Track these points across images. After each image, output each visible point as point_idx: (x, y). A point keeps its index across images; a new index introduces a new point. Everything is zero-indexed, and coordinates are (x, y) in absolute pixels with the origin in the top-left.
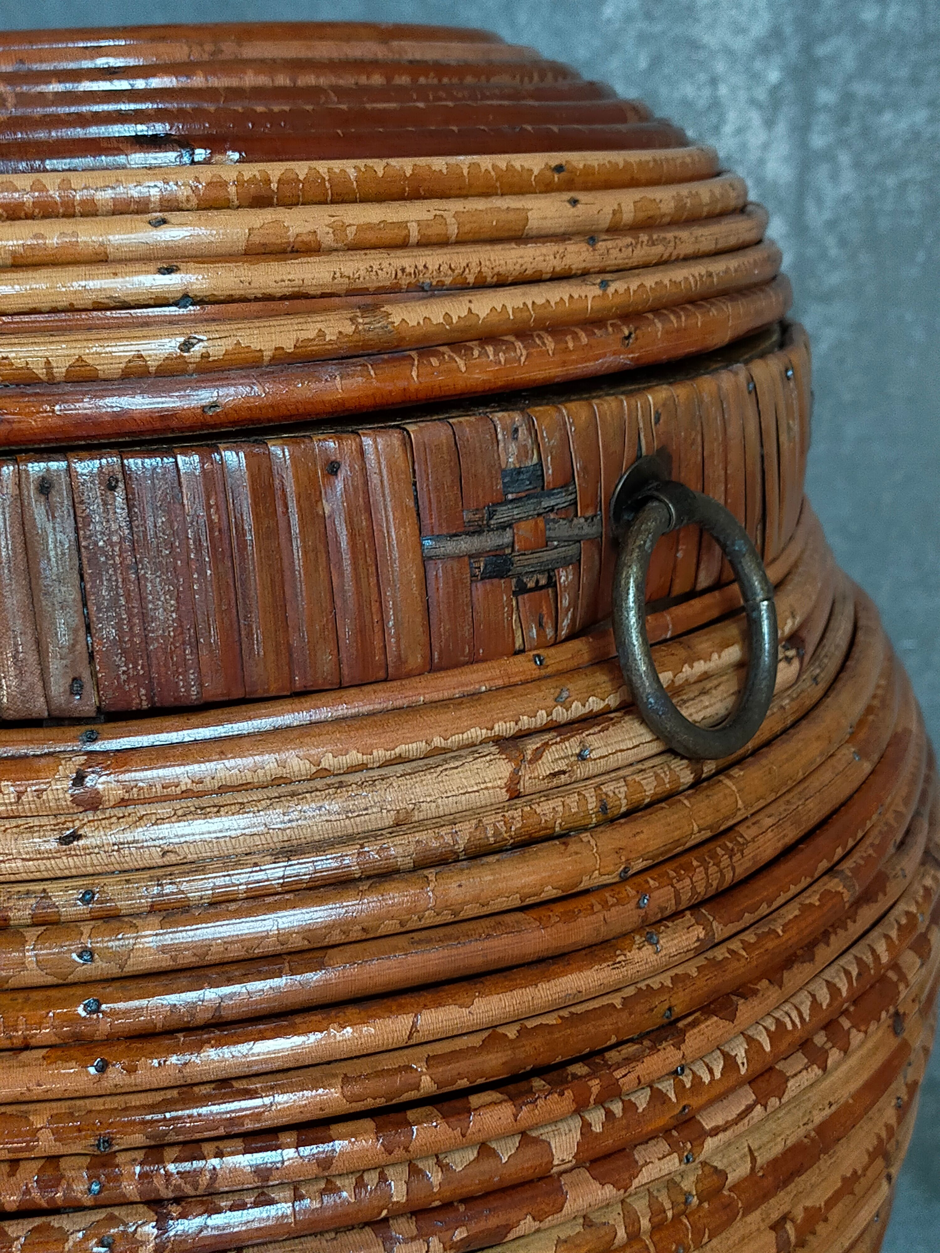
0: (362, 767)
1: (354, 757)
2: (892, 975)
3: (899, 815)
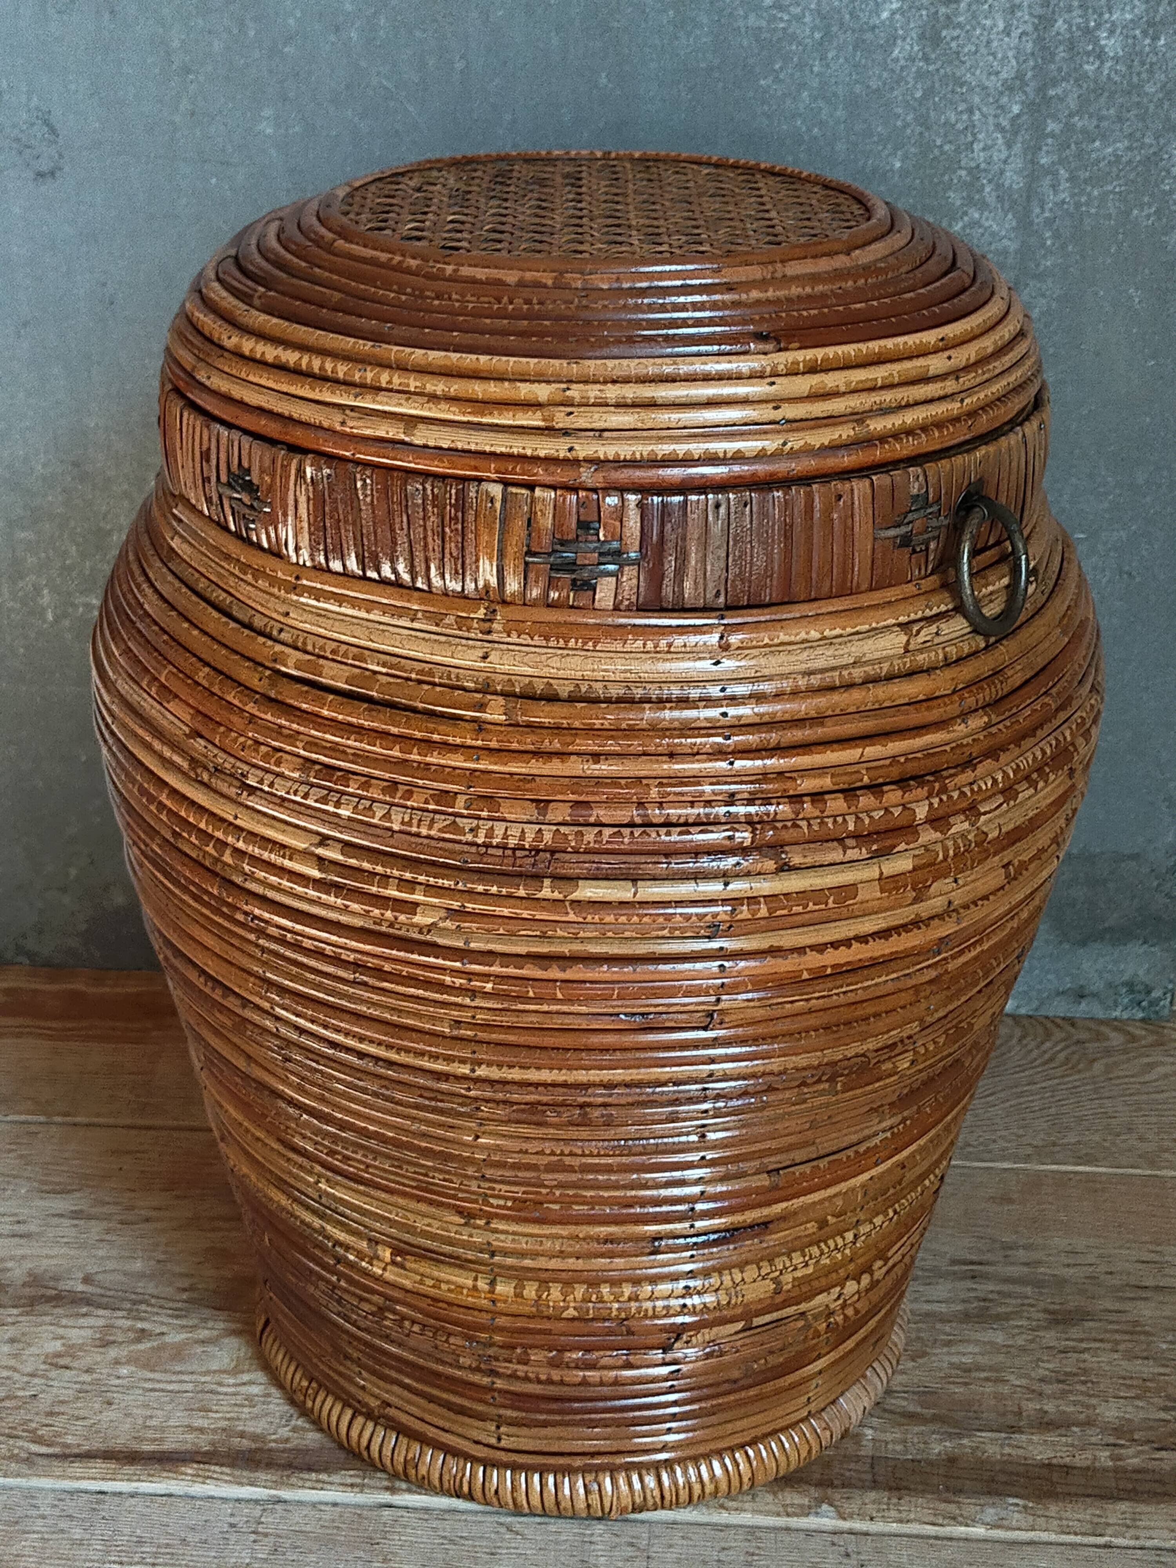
0: (841, 636)
1: (838, 631)
2: (1071, 748)
3: (1080, 666)
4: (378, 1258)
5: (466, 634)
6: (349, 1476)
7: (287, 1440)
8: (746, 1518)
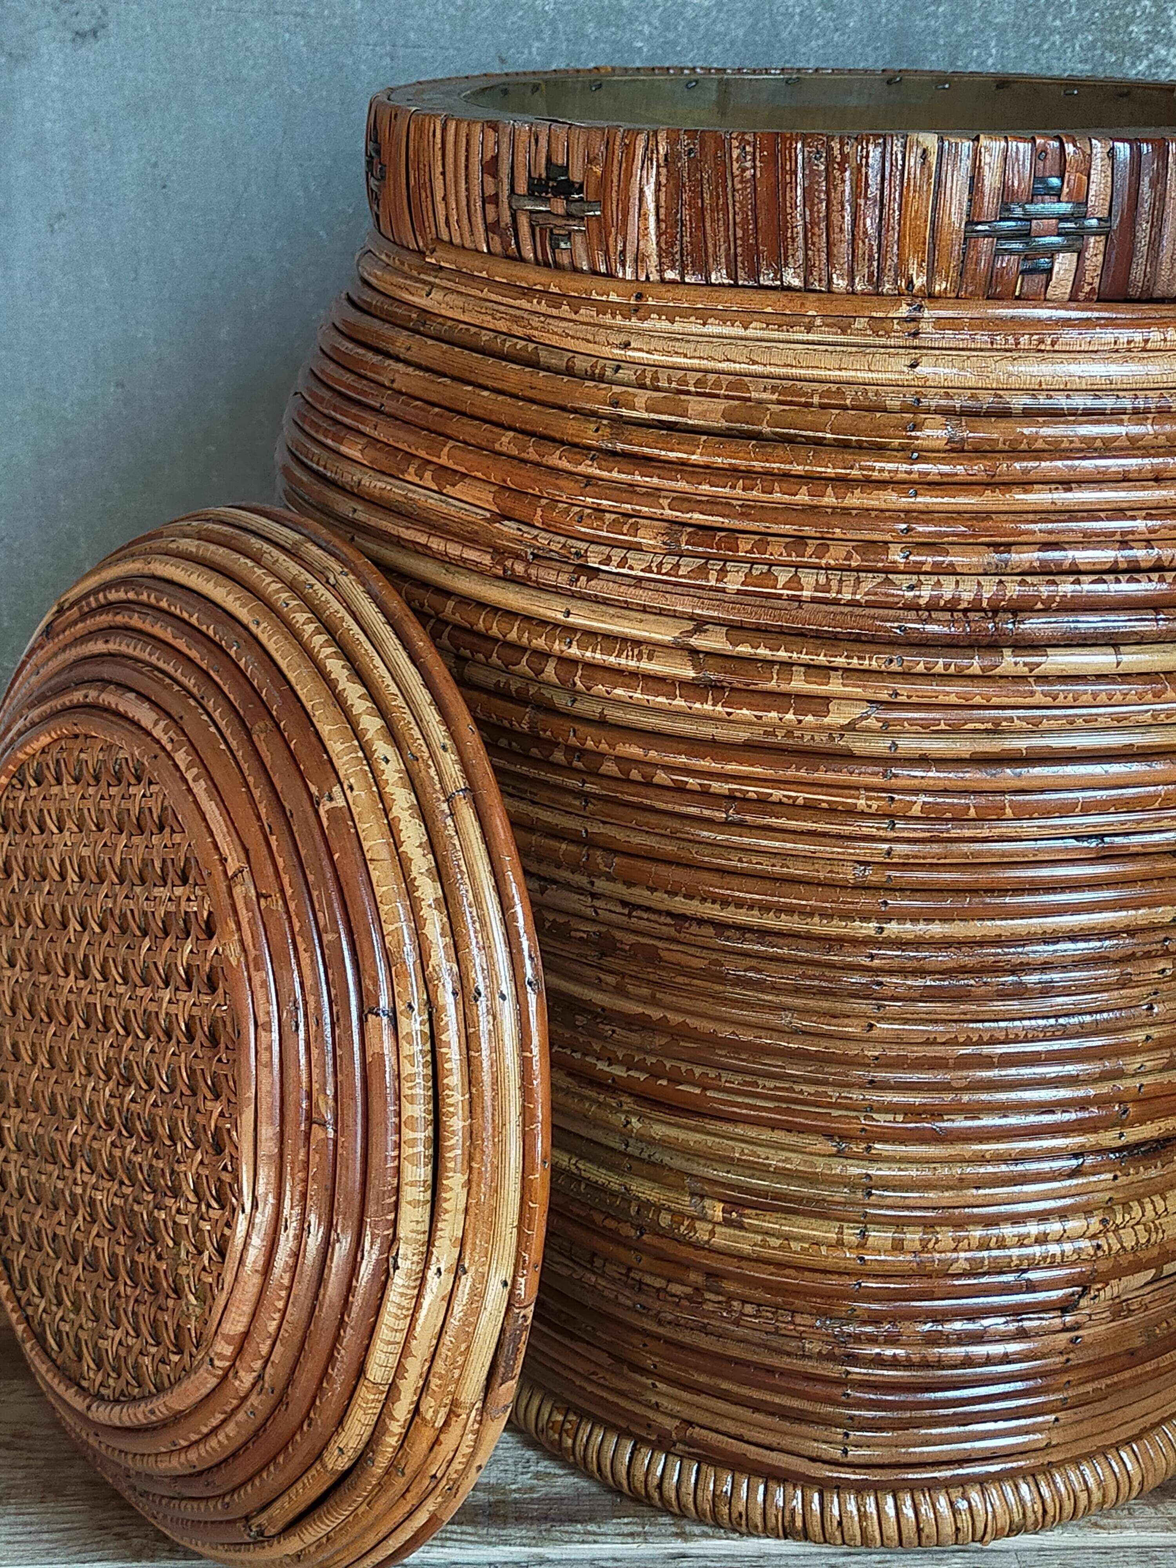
4: (704, 1218)
5: (883, 341)
6: (626, 1525)
7: (532, 1489)
8: (1131, 1537)
